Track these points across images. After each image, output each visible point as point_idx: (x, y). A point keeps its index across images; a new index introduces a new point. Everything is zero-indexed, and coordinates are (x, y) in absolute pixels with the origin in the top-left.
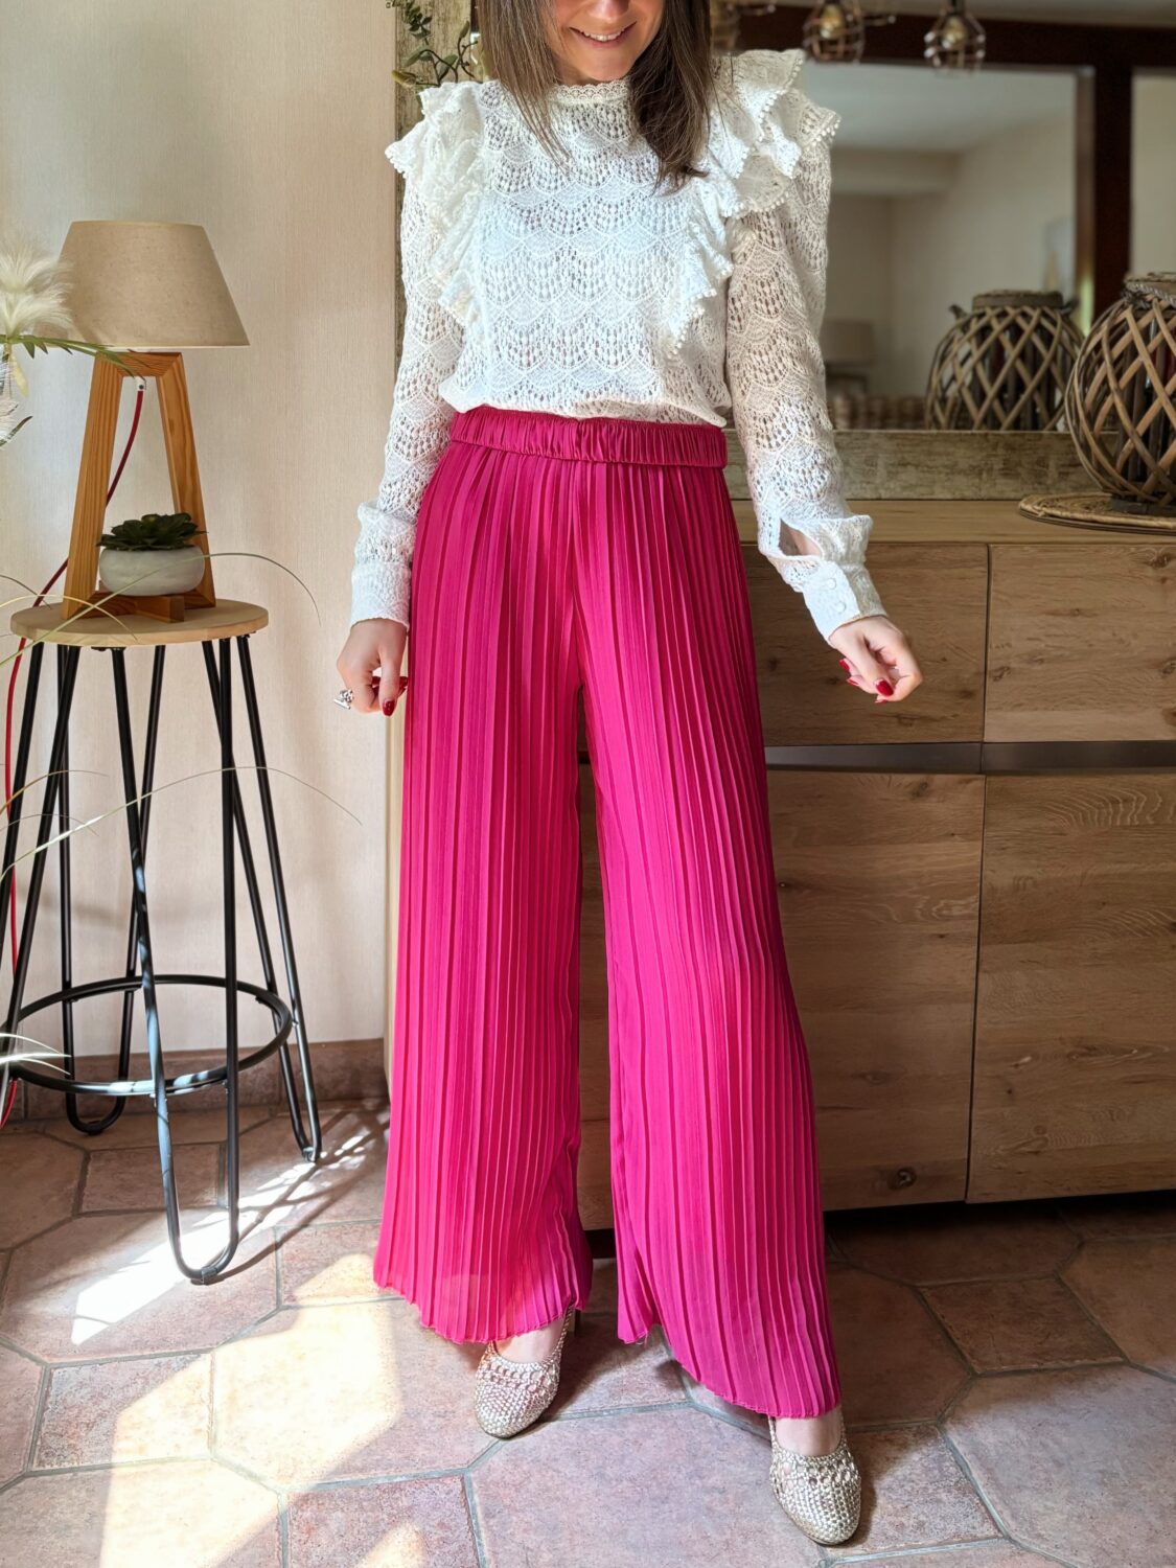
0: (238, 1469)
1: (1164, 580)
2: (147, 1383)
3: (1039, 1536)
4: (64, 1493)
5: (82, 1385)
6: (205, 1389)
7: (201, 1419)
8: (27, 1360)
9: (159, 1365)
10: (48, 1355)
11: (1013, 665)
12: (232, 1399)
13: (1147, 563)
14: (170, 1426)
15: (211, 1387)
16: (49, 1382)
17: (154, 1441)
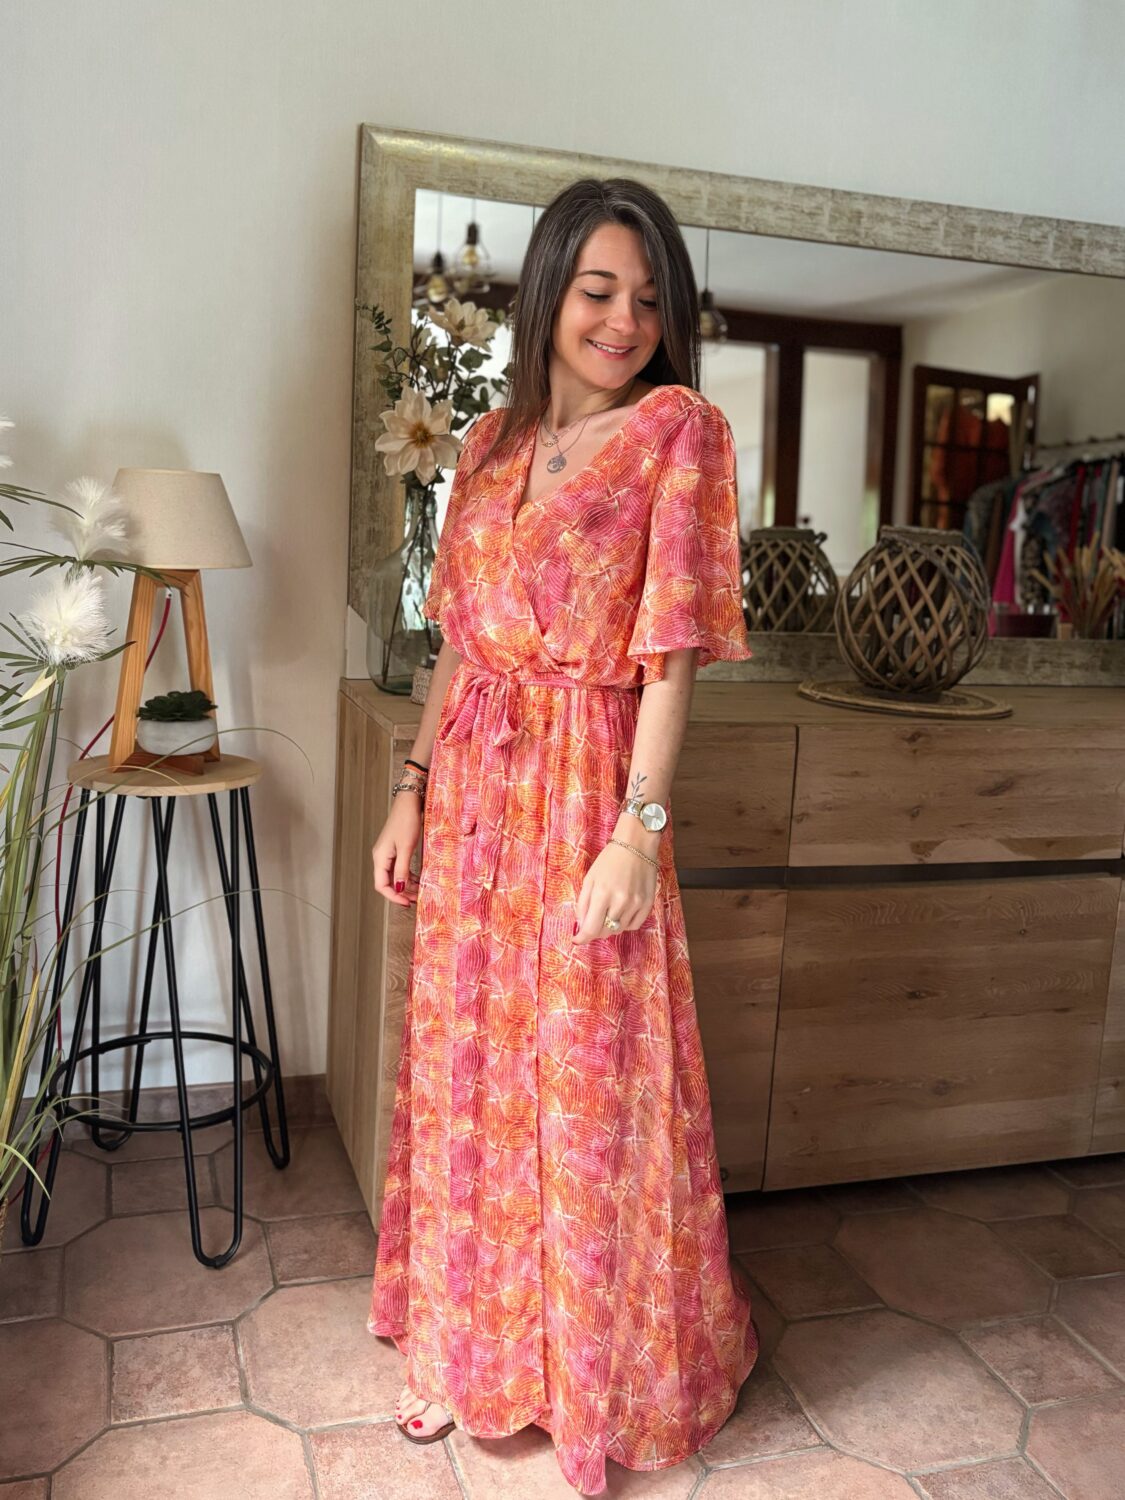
0: (268, 1417)
1: (915, 751)
2: (187, 1350)
3: (850, 1443)
4: (138, 1442)
5: (137, 1355)
6: (231, 1352)
7: (233, 1377)
8: (92, 1335)
9: (193, 1336)
10: (107, 1331)
11: (810, 811)
12: (253, 1360)
13: (903, 739)
14: (210, 1384)
15: (236, 1352)
16: (112, 1352)
17: (200, 1396)
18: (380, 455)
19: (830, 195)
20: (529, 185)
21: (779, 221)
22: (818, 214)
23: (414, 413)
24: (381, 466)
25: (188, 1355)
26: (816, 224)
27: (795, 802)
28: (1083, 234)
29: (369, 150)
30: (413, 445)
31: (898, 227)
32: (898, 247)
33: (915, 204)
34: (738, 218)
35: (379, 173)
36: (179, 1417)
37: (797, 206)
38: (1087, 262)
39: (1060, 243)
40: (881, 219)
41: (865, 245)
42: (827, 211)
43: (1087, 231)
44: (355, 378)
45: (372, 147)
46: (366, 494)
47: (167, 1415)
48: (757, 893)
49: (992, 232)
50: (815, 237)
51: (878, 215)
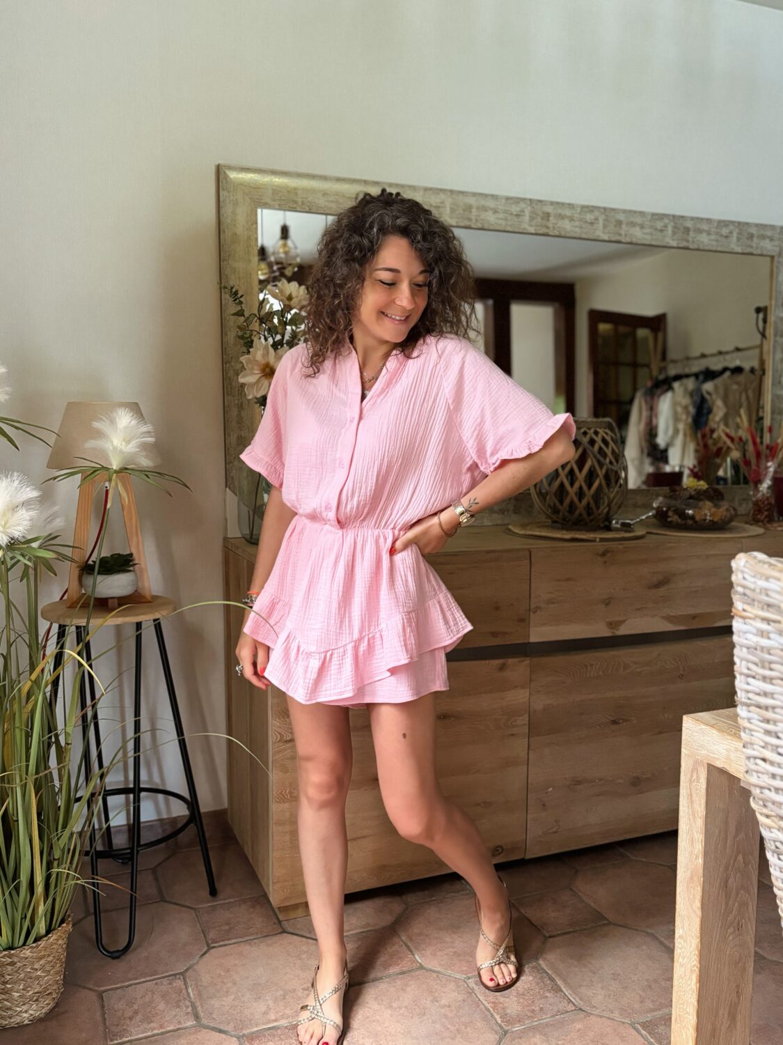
0: (214, 1029)
1: (605, 562)
2: (154, 993)
3: (594, 1007)
5: (120, 999)
6: (184, 992)
7: (187, 1007)
8: (86, 990)
9: (156, 984)
10: (97, 986)
11: (542, 605)
12: (200, 995)
13: (597, 555)
14: (174, 1013)
15: (187, 992)
16: (102, 999)
17: (167, 1021)
18: (243, 385)
19: (529, 203)
21: (497, 221)
22: (522, 216)
23: (263, 356)
24: (243, 393)
25: (154, 996)
26: (521, 222)
27: (531, 600)
28: (689, 224)
29: (224, 181)
30: (264, 377)
31: (573, 222)
32: (574, 235)
33: (583, 207)
34: (470, 220)
35: (232, 197)
36: (153, 1035)
37: (508, 210)
38: (693, 242)
39: (676, 230)
40: (562, 217)
41: (553, 234)
42: (527, 213)
43: (692, 222)
44: (223, 334)
45: (226, 180)
46: (235, 412)
47: (145, 1034)
48: (511, 661)
49: (633, 224)
50: (520, 231)
51: (560, 215)
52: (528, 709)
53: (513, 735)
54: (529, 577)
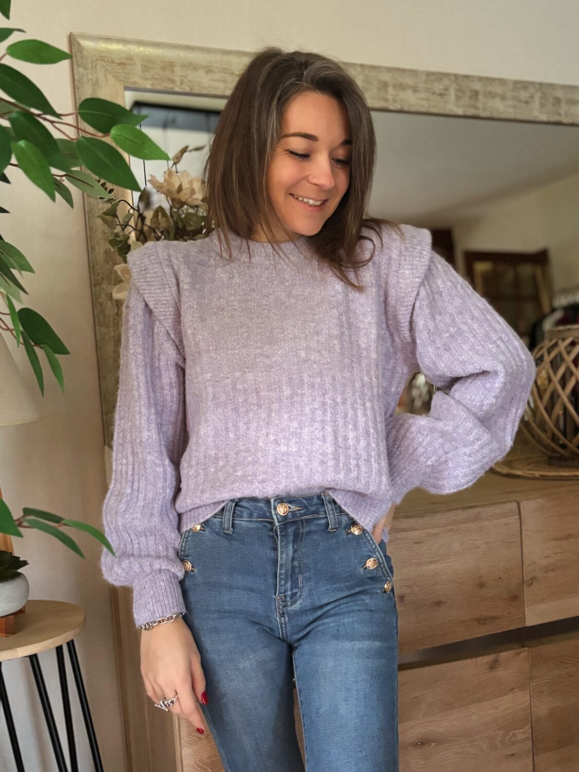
11: (537, 575)
19: (453, 78)
20: (218, 81)
21: (418, 102)
22: (447, 95)
26: (446, 102)
27: (524, 568)
29: (79, 55)
31: (506, 101)
33: (516, 83)
34: (386, 100)
35: (90, 75)
37: (430, 89)
40: (492, 95)
41: (484, 116)
42: (452, 92)
45: (81, 53)
48: (504, 655)
49: (573, 102)
50: (447, 112)
51: (490, 92)
52: (530, 717)
53: (512, 755)
54: (520, 539)
